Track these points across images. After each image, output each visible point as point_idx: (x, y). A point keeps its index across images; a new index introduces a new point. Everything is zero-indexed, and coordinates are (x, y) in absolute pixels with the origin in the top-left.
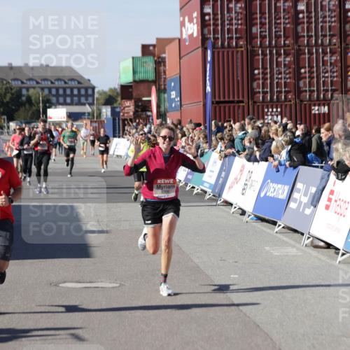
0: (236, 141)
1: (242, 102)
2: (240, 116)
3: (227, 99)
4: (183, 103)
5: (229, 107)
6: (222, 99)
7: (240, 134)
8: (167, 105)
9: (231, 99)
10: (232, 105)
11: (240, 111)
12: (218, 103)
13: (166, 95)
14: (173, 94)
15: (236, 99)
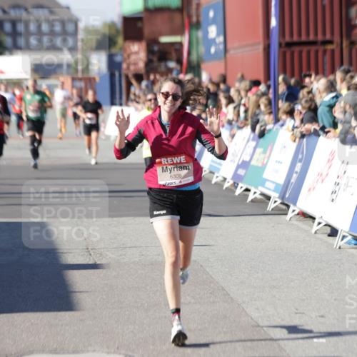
0: (320, 111)
1: (331, 42)
2: (328, 67)
3: (304, 38)
4: (229, 46)
5: (309, 52)
6: (295, 38)
7: (328, 98)
8: (202, 49)
9: (312, 38)
10: (313, 49)
11: (328, 57)
12: (289, 45)
13: (200, 34)
14: (213, 31)
15: (320, 37)
